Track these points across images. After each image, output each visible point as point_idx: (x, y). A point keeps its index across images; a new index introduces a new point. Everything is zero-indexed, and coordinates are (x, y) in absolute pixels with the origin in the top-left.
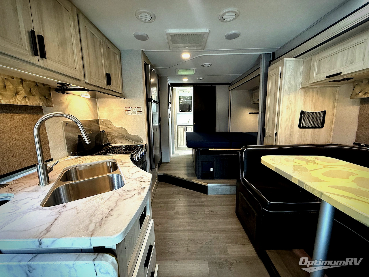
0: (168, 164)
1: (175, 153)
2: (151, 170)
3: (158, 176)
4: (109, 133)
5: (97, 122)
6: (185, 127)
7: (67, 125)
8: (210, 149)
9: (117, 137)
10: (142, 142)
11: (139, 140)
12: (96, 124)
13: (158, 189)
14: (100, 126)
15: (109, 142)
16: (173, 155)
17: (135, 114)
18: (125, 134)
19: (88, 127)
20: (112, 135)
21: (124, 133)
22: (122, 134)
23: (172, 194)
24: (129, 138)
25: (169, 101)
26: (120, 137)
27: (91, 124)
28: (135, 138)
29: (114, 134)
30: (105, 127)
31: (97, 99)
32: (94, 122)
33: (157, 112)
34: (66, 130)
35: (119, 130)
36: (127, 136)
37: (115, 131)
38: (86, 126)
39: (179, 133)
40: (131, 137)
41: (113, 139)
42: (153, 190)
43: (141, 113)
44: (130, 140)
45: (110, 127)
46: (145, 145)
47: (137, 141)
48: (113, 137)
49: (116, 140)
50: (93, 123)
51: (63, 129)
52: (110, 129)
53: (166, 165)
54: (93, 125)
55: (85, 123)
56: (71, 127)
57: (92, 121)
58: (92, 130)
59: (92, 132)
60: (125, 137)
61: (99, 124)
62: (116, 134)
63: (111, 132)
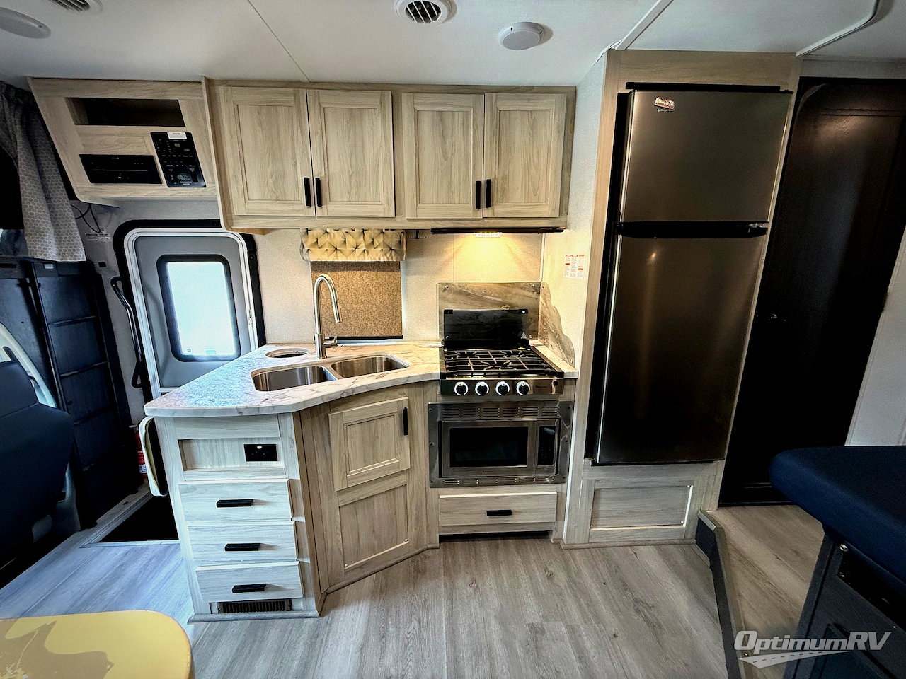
2: (594, 464)
5: (534, 288)
7: (446, 289)
9: (551, 331)
10: (573, 365)
11: (571, 355)
13: (647, 550)
14: (541, 299)
17: (575, 275)
18: (558, 329)
20: (547, 324)
21: (557, 327)
24: (560, 343)
27: (510, 292)
28: (567, 347)
29: (549, 322)
30: (544, 303)
31: (544, 235)
32: (522, 288)
34: (442, 298)
35: (553, 313)
36: (559, 335)
37: (550, 316)
38: (491, 294)
40: (563, 339)
41: (547, 333)
43: (582, 273)
44: (561, 348)
45: (548, 303)
47: (568, 356)
48: (548, 329)
49: (549, 338)
50: (515, 291)
51: (436, 296)
52: (547, 309)
54: (516, 294)
55: (490, 289)
56: (454, 293)
57: (513, 285)
58: (511, 305)
59: (507, 308)
60: (557, 336)
61: (539, 293)
62: (550, 324)
63: (547, 317)
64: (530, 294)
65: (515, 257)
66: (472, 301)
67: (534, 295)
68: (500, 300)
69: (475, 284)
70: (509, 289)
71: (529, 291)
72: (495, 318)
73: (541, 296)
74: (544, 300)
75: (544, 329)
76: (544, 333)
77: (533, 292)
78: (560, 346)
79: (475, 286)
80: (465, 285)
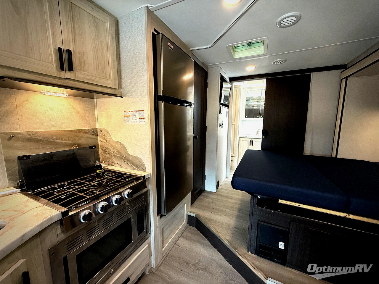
2: (161, 217)
4: (107, 148)
5: (95, 132)
6: (251, 139)
7: (11, 138)
8: (281, 201)
9: (115, 156)
10: (145, 170)
11: (140, 166)
14: (99, 138)
17: (136, 122)
18: (124, 154)
20: (111, 153)
21: (123, 152)
22: (120, 153)
24: (128, 161)
25: (222, 102)
26: (118, 156)
27: (77, 137)
28: (136, 161)
29: (113, 151)
30: (103, 140)
31: (95, 100)
32: (86, 133)
35: (117, 145)
36: (126, 157)
37: (113, 147)
39: (241, 148)
40: (131, 158)
41: (111, 158)
42: (166, 245)
43: (144, 120)
44: (129, 164)
45: (108, 140)
48: (111, 155)
49: (115, 160)
50: (81, 135)
52: (108, 144)
53: (207, 196)
54: (81, 137)
55: (61, 135)
56: (23, 141)
57: (79, 131)
58: (78, 144)
59: (77, 147)
60: (124, 158)
61: (97, 135)
62: (114, 152)
63: (109, 148)
64: (91, 136)
65: (78, 112)
66: (44, 146)
67: (94, 137)
68: (70, 142)
69: (46, 132)
70: (77, 134)
71: (91, 134)
72: (68, 155)
73: (98, 137)
74: (104, 139)
75: (107, 156)
76: (107, 158)
77: (93, 134)
78: (128, 163)
79: (46, 133)
80: (35, 133)
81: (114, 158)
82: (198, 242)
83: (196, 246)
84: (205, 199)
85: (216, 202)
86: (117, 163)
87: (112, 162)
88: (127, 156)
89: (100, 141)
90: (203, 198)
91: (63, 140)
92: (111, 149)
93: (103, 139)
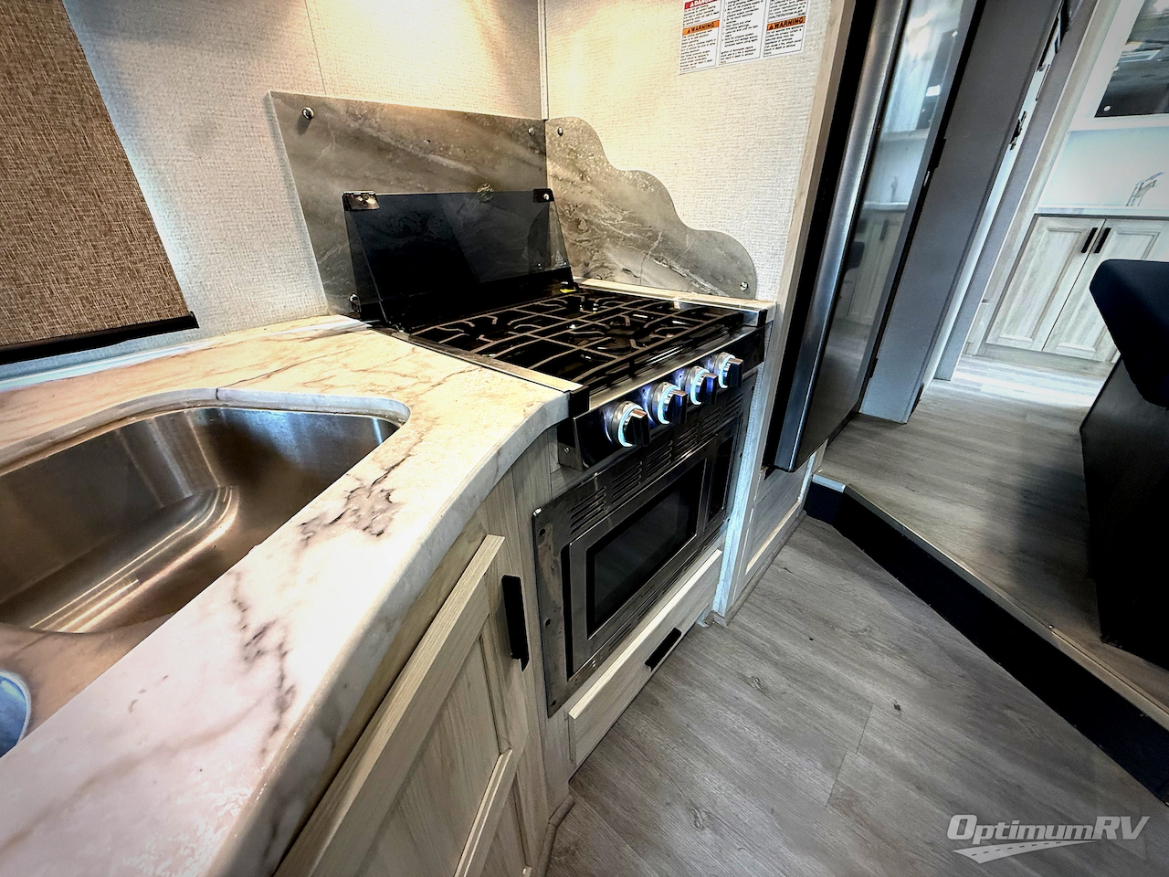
0: (893, 434)
1: (956, 375)
2: (768, 474)
3: (813, 487)
4: (585, 208)
5: (535, 137)
6: (1099, 224)
7: (305, 122)
9: (614, 238)
10: (749, 293)
11: (738, 274)
12: (524, 153)
13: (787, 556)
14: (551, 167)
15: (566, 260)
16: (940, 385)
17: (750, 50)
18: (659, 225)
19: (468, 163)
20: (597, 225)
21: (653, 218)
22: (642, 222)
23: (855, 634)
24: (676, 255)
26: (630, 239)
27: (490, 149)
28: (713, 257)
29: (608, 217)
30: (568, 174)
32: (511, 136)
33: (922, 125)
34: (300, 158)
35: (629, 189)
36: (666, 239)
37: (611, 201)
38: (447, 149)
39: (1029, 265)
40: (688, 243)
41: (600, 246)
42: (754, 560)
43: (800, 33)
44: (677, 268)
45: (592, 171)
46: (763, 314)
47: (718, 279)
48: (598, 237)
49: (616, 257)
50: (501, 142)
51: (278, 148)
52: (589, 188)
53: (876, 433)
54: (499, 151)
56: (340, 139)
58: (492, 184)
59: (489, 193)
60: (656, 244)
61: (543, 153)
62: (614, 220)
63: (590, 207)
64: (527, 154)
66: (401, 174)
67: (535, 159)
68: (468, 168)
69: (398, 113)
70: (486, 135)
71: (525, 144)
73: (548, 163)
74: (573, 165)
75: (581, 242)
76: (580, 251)
77: (532, 143)
78: (673, 263)
79: (400, 118)
80: (369, 111)
81: (610, 246)
82: (854, 569)
83: (846, 579)
84: (869, 441)
85: (917, 456)
86: (622, 267)
87: (602, 266)
88: (674, 233)
89: (555, 177)
90: (858, 437)
91: (450, 158)
92: (600, 211)
93: (567, 167)
